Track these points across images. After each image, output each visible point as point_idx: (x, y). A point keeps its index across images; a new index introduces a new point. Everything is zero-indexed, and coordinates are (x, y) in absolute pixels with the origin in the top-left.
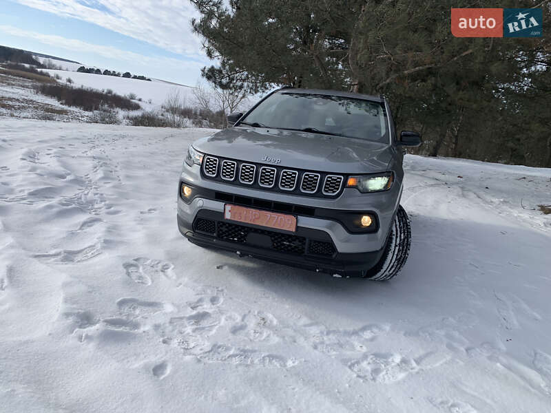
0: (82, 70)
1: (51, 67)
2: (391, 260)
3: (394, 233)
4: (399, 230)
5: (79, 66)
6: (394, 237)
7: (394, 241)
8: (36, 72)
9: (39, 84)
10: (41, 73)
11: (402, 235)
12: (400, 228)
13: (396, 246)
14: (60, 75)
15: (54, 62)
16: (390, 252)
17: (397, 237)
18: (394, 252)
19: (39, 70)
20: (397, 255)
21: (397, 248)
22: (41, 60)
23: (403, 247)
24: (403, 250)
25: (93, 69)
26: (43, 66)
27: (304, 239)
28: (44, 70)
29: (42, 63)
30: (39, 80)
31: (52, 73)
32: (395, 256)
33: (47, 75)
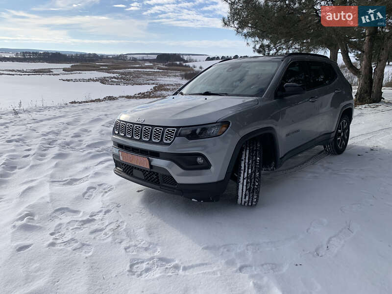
0: (209, 59)
1: (191, 61)
2: (242, 190)
3: (243, 168)
4: (247, 166)
5: (207, 57)
6: (242, 172)
7: (242, 175)
8: (182, 66)
9: (183, 73)
10: (186, 66)
11: (250, 170)
12: (248, 164)
13: (244, 179)
14: (196, 65)
15: (192, 57)
16: (240, 184)
17: (244, 172)
18: (243, 183)
19: (184, 64)
20: (246, 186)
21: (245, 181)
22: (185, 58)
23: (251, 180)
24: (251, 182)
25: (215, 57)
26: (186, 61)
27: (157, 174)
28: (187, 64)
29: (186, 59)
30: (184, 70)
31: (191, 64)
32: (245, 187)
33: (189, 66)
